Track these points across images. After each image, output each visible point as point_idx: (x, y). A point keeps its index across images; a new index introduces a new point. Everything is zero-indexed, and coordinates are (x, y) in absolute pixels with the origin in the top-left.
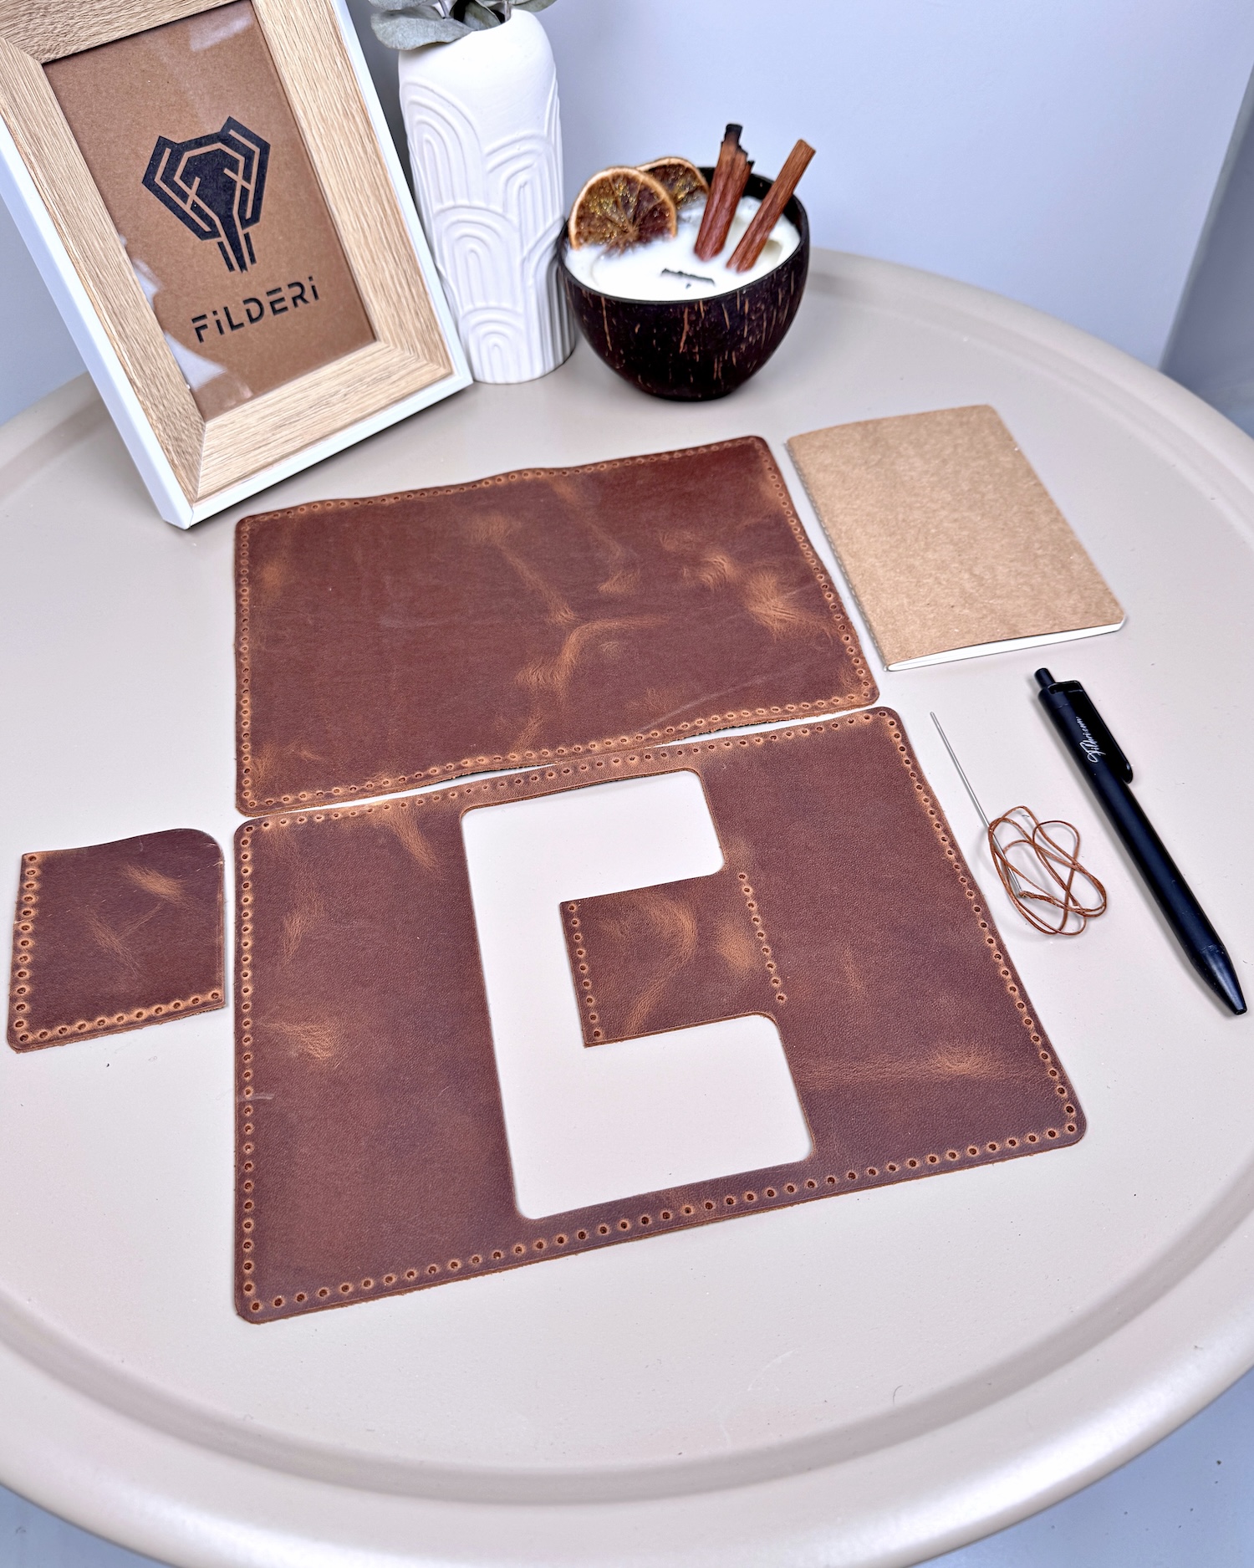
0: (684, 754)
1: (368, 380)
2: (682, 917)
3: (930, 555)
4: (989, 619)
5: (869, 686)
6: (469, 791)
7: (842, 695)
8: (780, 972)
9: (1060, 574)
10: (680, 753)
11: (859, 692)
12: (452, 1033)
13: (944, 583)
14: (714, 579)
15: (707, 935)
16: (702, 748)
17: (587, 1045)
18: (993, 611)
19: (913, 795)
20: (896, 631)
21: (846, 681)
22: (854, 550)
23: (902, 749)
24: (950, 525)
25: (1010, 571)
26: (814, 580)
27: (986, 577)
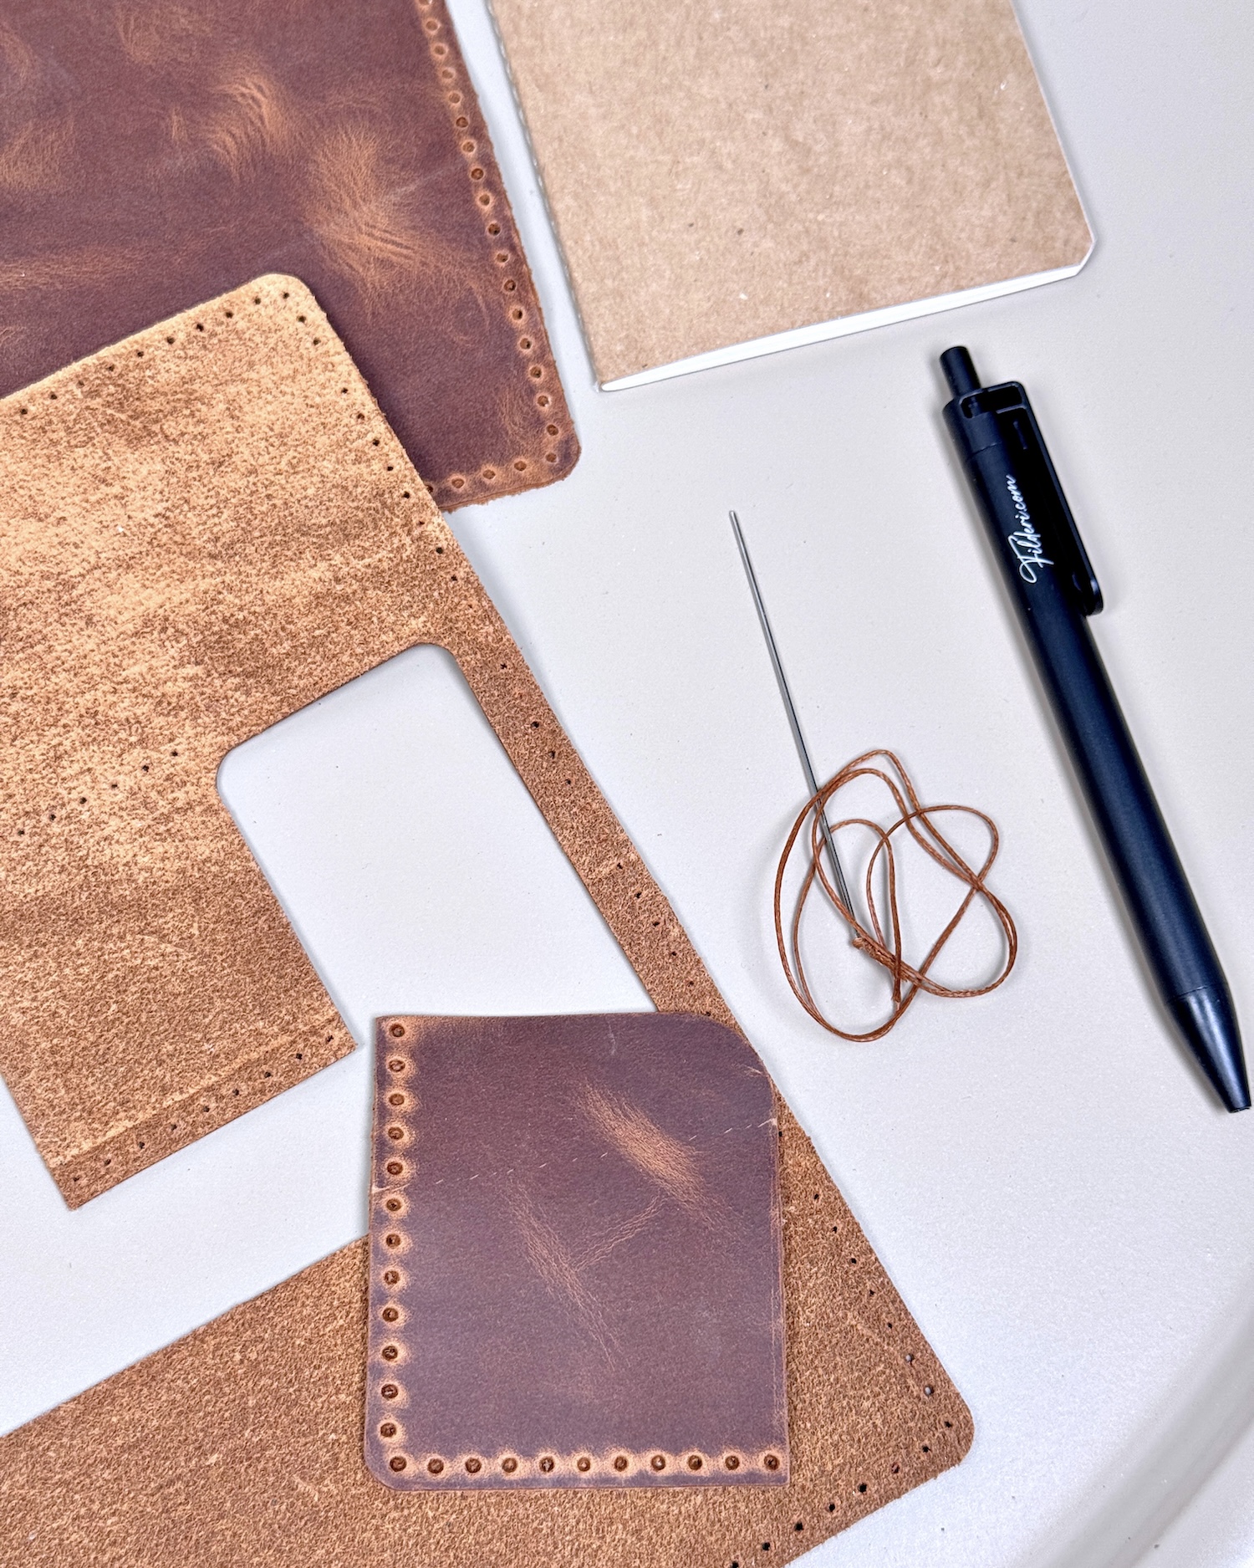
3: (705, 88)
4: (813, 262)
5: (559, 436)
7: (502, 460)
9: (972, 134)
11: (538, 452)
13: (729, 165)
14: (239, 145)
18: (823, 244)
20: (622, 296)
21: (511, 423)
22: (546, 69)
25: (870, 129)
26: (456, 154)
27: (818, 148)
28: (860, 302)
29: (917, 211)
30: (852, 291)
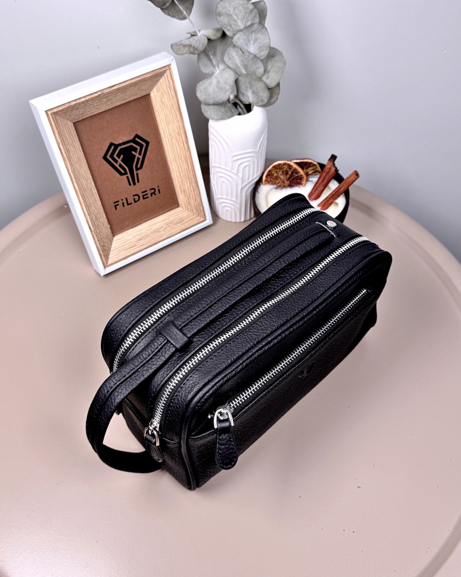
1: (174, 222)
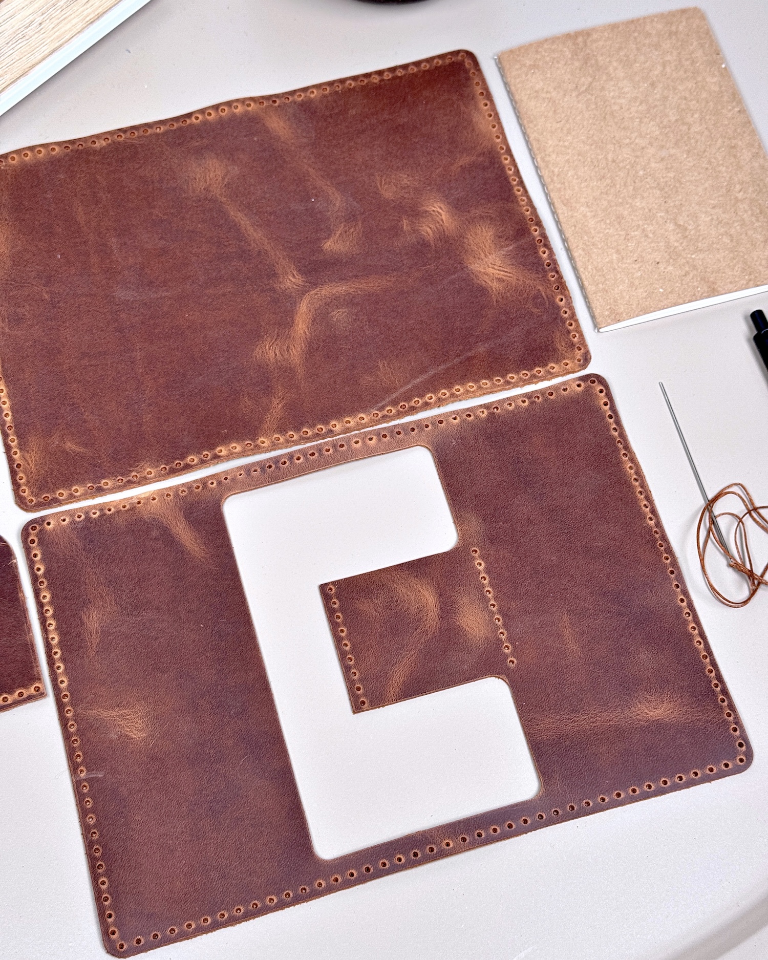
0: (416, 430)
2: (426, 593)
3: (638, 203)
4: (691, 275)
5: (582, 351)
6: (226, 479)
7: (557, 361)
8: (509, 639)
9: (757, 220)
10: (413, 430)
11: (573, 358)
12: (244, 710)
13: (651, 235)
14: (434, 232)
15: (447, 609)
16: (433, 424)
17: (354, 712)
18: (695, 268)
19: (619, 463)
20: (607, 291)
21: (561, 346)
22: (567, 197)
23: (610, 417)
24: (657, 165)
25: (712, 219)
26: (530, 233)
27: (690, 227)
28: (713, 292)
29: (736, 253)
30: (710, 287)
